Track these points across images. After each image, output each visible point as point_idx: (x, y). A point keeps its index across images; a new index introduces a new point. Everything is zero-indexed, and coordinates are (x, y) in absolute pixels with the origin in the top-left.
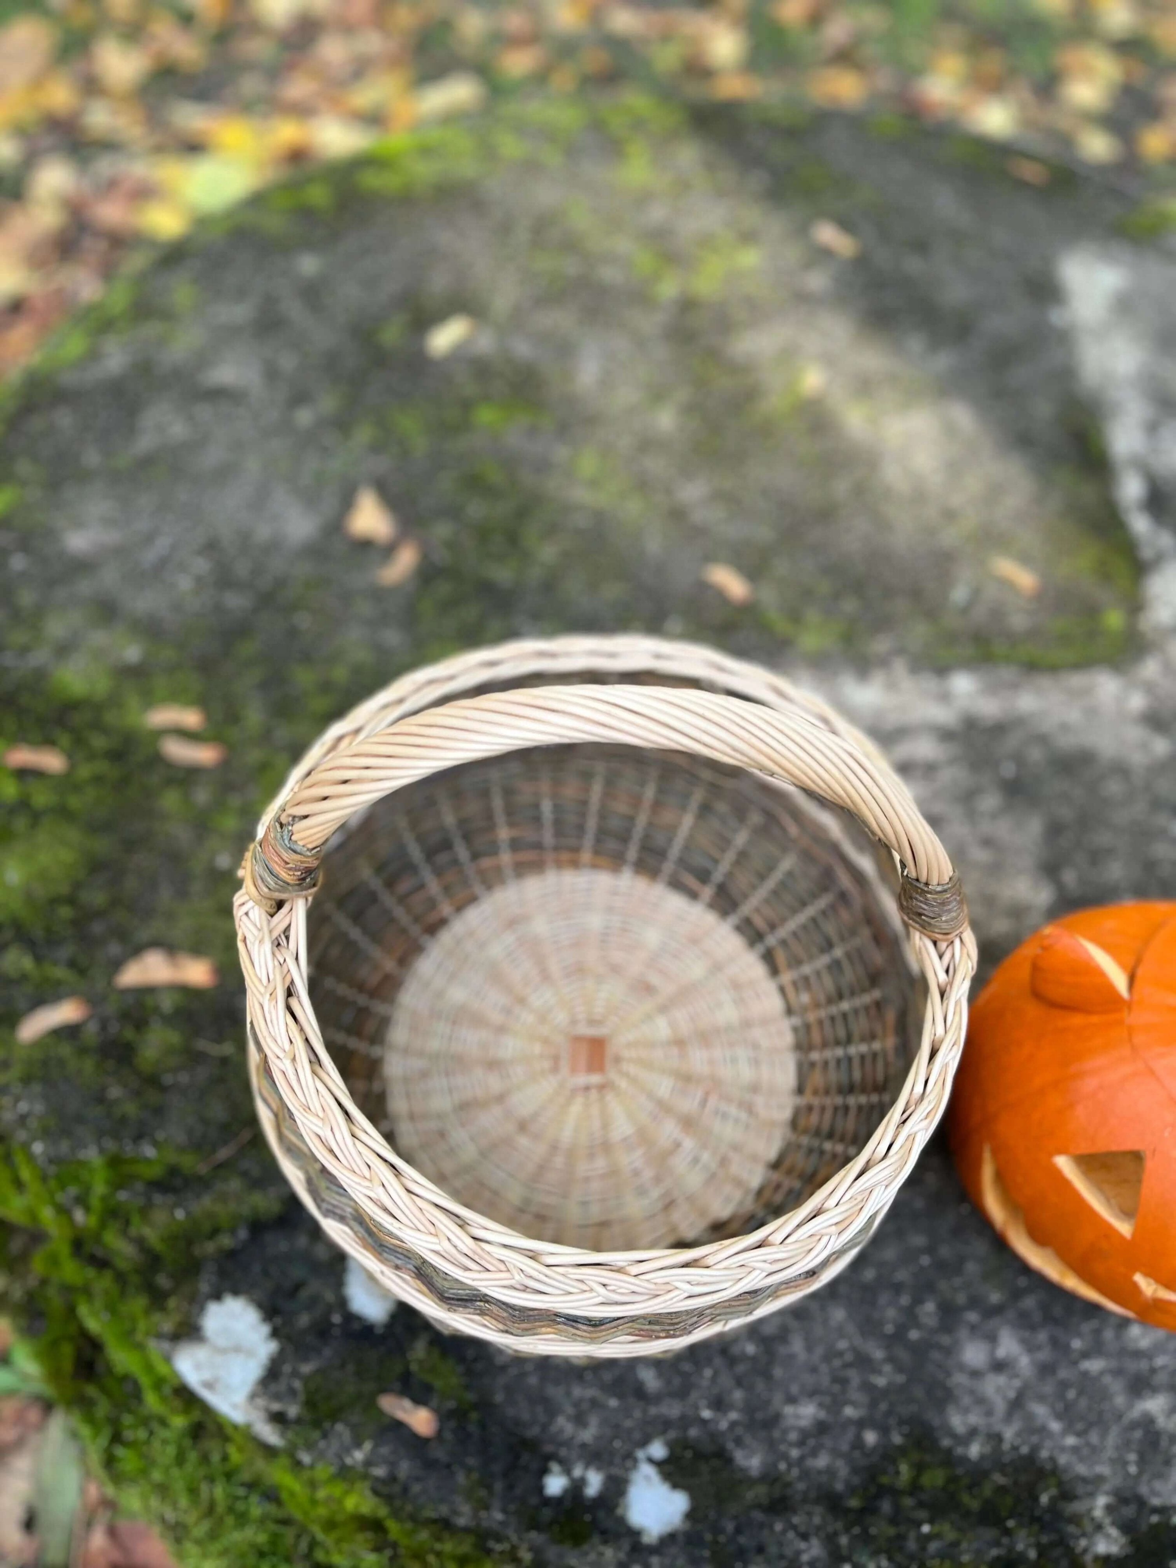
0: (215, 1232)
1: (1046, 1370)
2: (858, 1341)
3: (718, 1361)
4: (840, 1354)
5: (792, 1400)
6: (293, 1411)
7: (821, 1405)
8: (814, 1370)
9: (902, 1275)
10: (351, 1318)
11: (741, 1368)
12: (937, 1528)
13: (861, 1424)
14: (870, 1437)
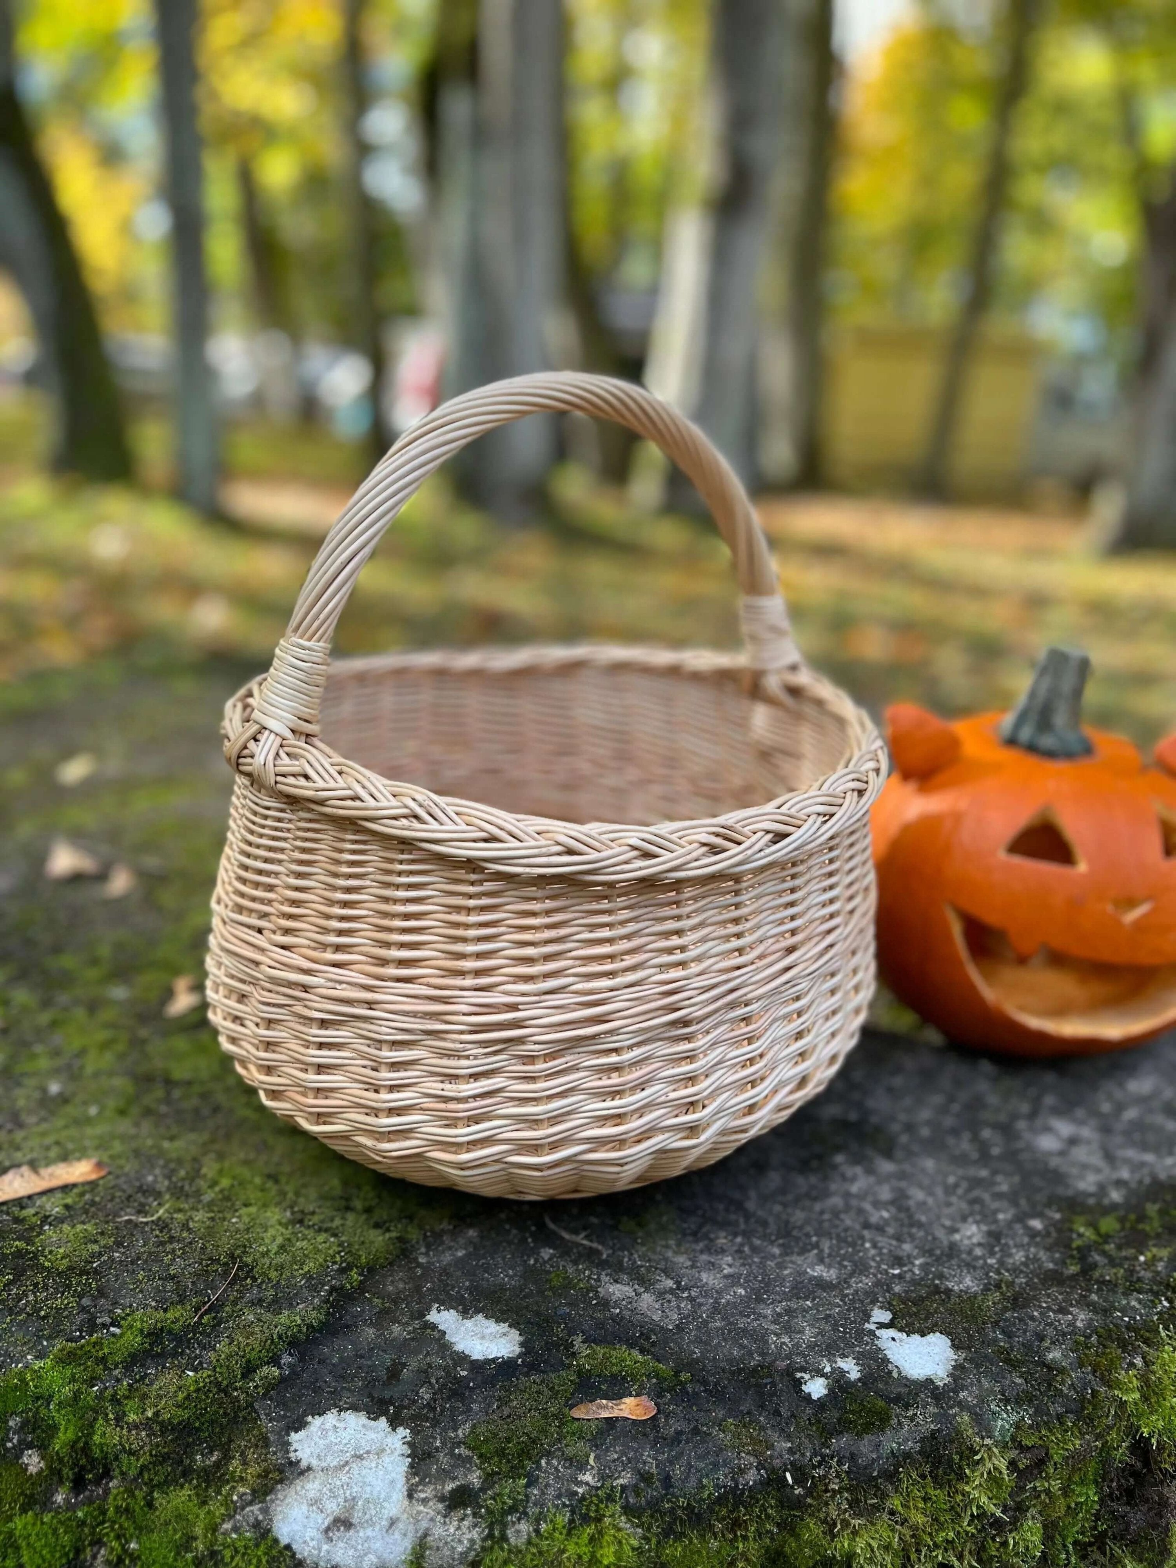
0: (249, 1371)
1: (1106, 1130)
2: (960, 1172)
3: (866, 1233)
4: (956, 1186)
5: (954, 1230)
6: (475, 1478)
7: (977, 1223)
8: (949, 1204)
9: (949, 1122)
10: (478, 1367)
11: (890, 1230)
12: (1149, 1254)
13: (1021, 1219)
14: (1036, 1224)
